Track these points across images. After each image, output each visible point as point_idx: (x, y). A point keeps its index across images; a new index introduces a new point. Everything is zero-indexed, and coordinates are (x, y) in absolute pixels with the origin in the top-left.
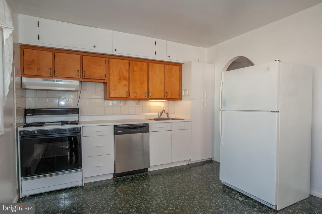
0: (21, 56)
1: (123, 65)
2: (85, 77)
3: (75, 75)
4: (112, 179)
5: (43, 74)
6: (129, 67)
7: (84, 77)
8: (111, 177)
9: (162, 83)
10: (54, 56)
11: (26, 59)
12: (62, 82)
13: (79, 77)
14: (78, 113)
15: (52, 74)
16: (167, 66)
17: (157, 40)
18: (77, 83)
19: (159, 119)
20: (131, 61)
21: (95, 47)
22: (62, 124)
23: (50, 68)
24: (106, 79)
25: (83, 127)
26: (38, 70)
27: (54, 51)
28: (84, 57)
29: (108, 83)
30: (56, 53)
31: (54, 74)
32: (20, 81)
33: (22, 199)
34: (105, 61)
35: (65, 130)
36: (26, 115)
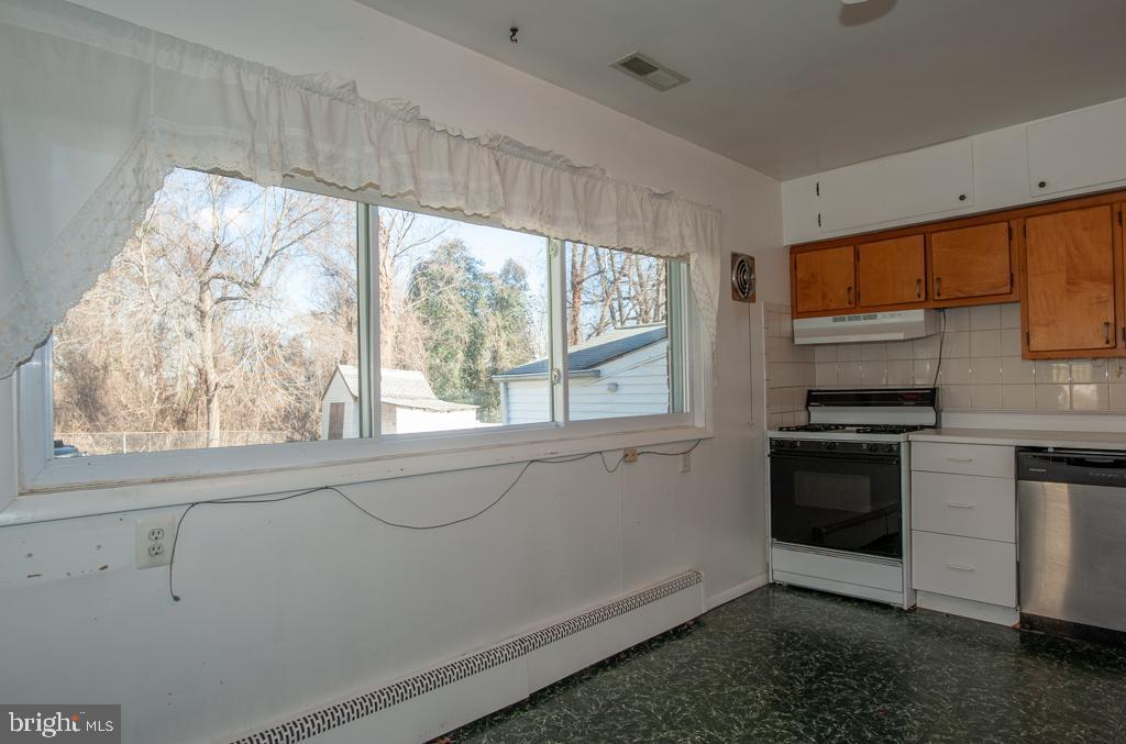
0: (791, 271)
1: (1085, 230)
2: (939, 295)
3: (910, 293)
4: (1014, 628)
5: (833, 306)
6: (1118, 227)
7: (937, 298)
8: (1012, 620)
10: (857, 255)
11: (800, 276)
12: (884, 318)
13: (923, 298)
14: (933, 404)
15: (853, 300)
18: (917, 316)
21: (962, 198)
22: (858, 431)
23: (850, 288)
24: (1012, 290)
25: (909, 442)
26: (824, 296)
27: (857, 242)
28: (934, 235)
29: (1024, 301)
30: (862, 248)
31: (858, 303)
32: (789, 329)
33: (773, 586)
34: (1010, 229)
35: (859, 445)
36: (808, 405)
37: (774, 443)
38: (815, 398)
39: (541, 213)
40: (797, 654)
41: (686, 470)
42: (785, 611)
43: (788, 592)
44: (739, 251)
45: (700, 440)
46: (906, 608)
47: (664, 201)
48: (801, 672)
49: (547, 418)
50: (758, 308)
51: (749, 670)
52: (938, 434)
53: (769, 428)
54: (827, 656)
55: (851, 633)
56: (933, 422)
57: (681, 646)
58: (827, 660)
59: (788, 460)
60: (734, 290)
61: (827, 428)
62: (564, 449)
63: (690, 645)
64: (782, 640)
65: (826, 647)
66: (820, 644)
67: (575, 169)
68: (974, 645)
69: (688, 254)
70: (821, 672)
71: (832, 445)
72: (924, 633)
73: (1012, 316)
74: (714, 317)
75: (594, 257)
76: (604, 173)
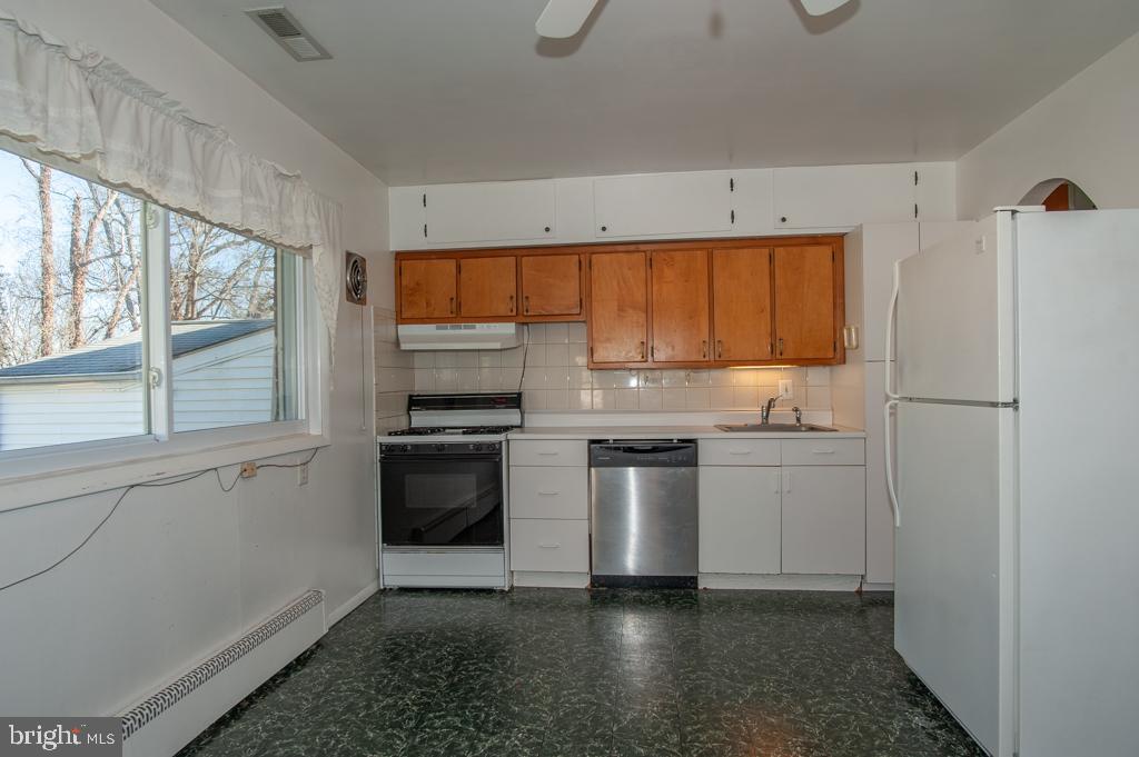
0: (396, 277)
1: (630, 269)
2: (526, 311)
3: (506, 309)
4: (587, 589)
5: (436, 314)
6: (649, 271)
9: (763, 311)
10: (459, 268)
11: (404, 283)
12: (482, 329)
13: (514, 313)
14: (519, 406)
15: (454, 310)
16: (780, 252)
17: (735, 173)
18: (510, 328)
19: (765, 426)
20: (654, 254)
21: (547, 229)
23: (452, 299)
24: (582, 311)
25: (508, 441)
26: (428, 304)
27: (459, 256)
28: (524, 259)
29: (588, 322)
30: (463, 262)
31: (458, 312)
32: (394, 334)
33: (384, 592)
34: (580, 262)
35: (465, 445)
36: (409, 409)
37: (384, 448)
38: (416, 402)
39: (149, 170)
40: (430, 652)
41: (304, 482)
42: (404, 613)
43: (399, 595)
44: (353, 251)
45: (317, 449)
46: (507, 589)
47: (289, 185)
48: (440, 669)
49: (140, 430)
50: (370, 309)
51: (390, 680)
52: (523, 432)
53: (378, 433)
54: (457, 647)
55: (469, 622)
56: (518, 422)
57: (310, 675)
58: (458, 651)
59: (398, 465)
60: (348, 291)
61: (434, 431)
62: (173, 468)
63: (321, 670)
64: (411, 643)
65: (453, 639)
66: (447, 638)
67: (193, 124)
68: (564, 609)
69: (311, 247)
70: (457, 665)
71: (441, 447)
72: (526, 608)
73: (578, 334)
74: (335, 317)
75: (104, 236)
76: (227, 137)
